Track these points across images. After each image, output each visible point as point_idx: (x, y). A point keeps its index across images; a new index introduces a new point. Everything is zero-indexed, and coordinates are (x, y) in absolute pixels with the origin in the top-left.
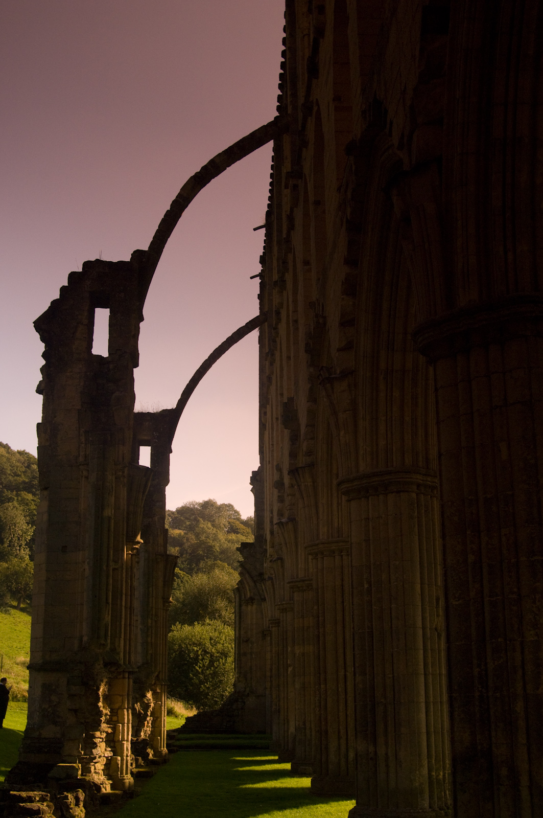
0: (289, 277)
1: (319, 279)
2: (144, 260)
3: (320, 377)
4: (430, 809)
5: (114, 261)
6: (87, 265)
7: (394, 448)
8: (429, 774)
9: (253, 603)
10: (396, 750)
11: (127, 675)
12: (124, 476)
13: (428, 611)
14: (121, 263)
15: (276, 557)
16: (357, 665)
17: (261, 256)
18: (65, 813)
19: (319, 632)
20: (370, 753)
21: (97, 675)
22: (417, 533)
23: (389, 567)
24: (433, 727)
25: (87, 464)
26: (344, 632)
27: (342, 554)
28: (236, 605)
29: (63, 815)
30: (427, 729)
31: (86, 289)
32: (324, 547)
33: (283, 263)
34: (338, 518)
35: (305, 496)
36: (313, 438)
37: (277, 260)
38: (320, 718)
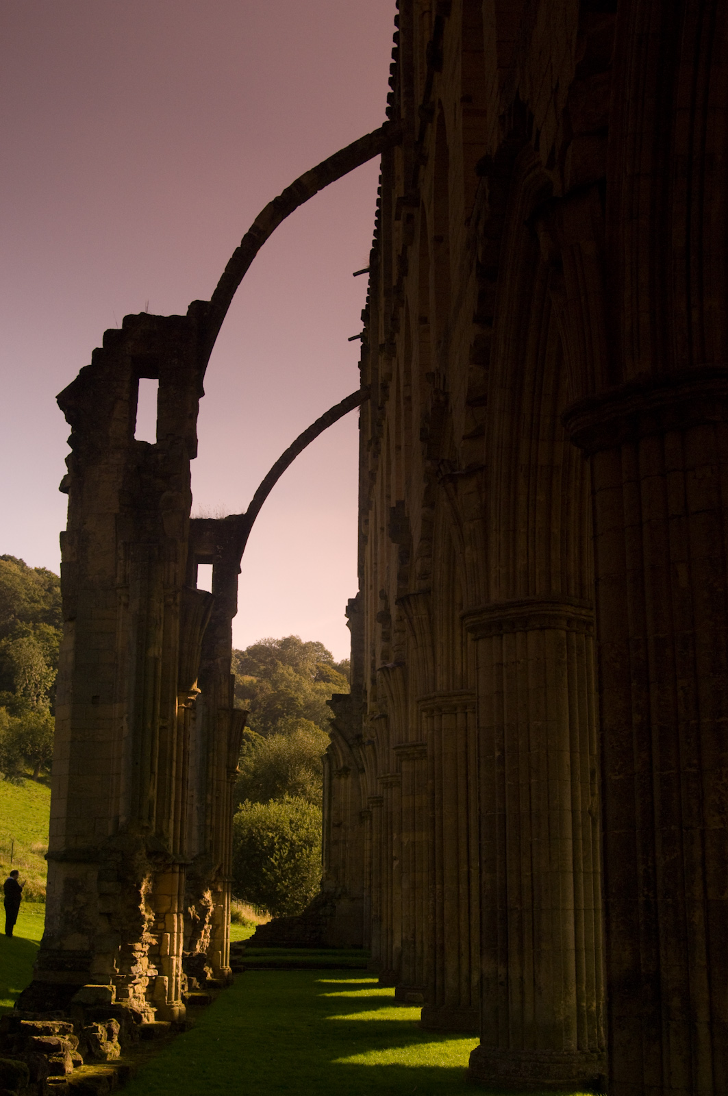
0: (399, 339)
1: (439, 342)
2: (205, 314)
3: (440, 474)
4: (579, 1052)
5: (165, 316)
6: (128, 320)
7: (537, 570)
8: (579, 1005)
9: (347, 775)
10: (534, 972)
11: (177, 869)
12: (176, 604)
13: (579, 788)
14: (175, 318)
15: (379, 714)
16: (484, 859)
17: (363, 310)
18: (93, 1049)
19: (434, 814)
20: (500, 976)
21: (138, 868)
22: (567, 684)
23: (529, 729)
24: (584, 943)
25: (127, 587)
26: (468, 815)
27: (467, 711)
28: (326, 777)
29: (92, 1052)
30: (576, 945)
31: (127, 353)
32: (443, 702)
33: (393, 320)
34: (462, 663)
35: (418, 632)
36: (429, 556)
37: (385, 315)
38: (435, 929)
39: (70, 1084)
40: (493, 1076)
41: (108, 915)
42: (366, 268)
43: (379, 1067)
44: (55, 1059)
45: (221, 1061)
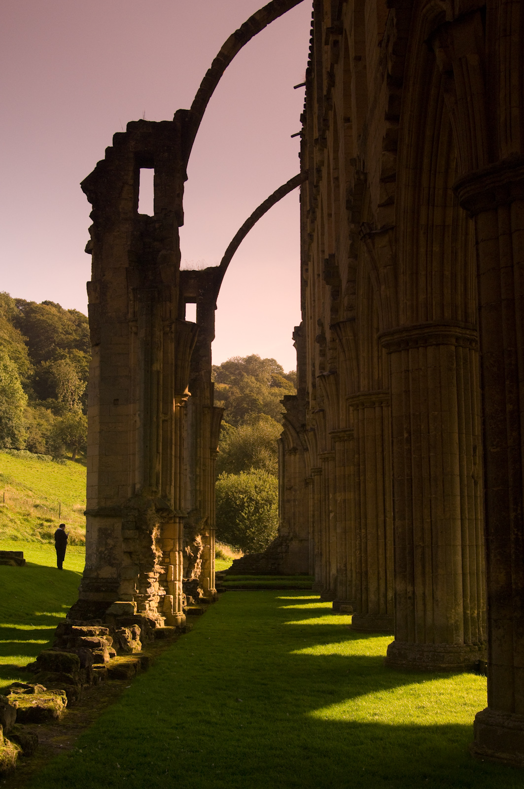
0: (329, 135)
1: (360, 136)
2: (187, 119)
3: (361, 233)
4: (465, 645)
5: (157, 122)
6: (131, 125)
7: (434, 302)
8: (465, 613)
9: (296, 453)
10: (433, 590)
11: (177, 520)
12: (172, 332)
13: (465, 459)
14: (165, 123)
15: (318, 409)
16: (396, 510)
17: (301, 114)
18: (123, 645)
19: (360, 479)
20: (409, 592)
21: (150, 520)
22: (456, 384)
23: (428, 418)
24: (468, 569)
25: (136, 321)
26: (384, 478)
28: (280, 454)
29: (122, 647)
30: (462, 571)
31: (131, 150)
32: (365, 399)
33: (324, 120)
34: (379, 371)
35: (346, 349)
36: (354, 294)
37: (318, 117)
38: (361, 561)
39: (107, 669)
40: (404, 662)
42: (304, 82)
43: (323, 657)
44: (97, 652)
45: (212, 653)
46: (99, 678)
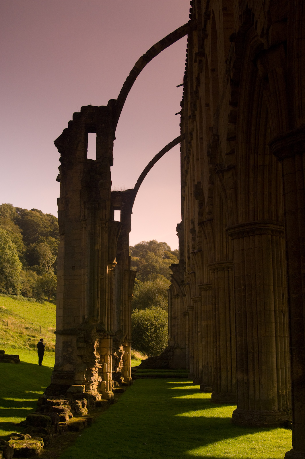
0: (197, 113)
1: (215, 114)
2: (115, 105)
3: (216, 170)
4: (278, 411)
5: (98, 106)
6: (83, 108)
7: (258, 210)
8: (278, 392)
9: (178, 297)
10: (259, 378)
11: (109, 337)
12: (106, 227)
13: (277, 301)
14: (102, 107)
15: (191, 271)
16: (237, 331)
17: (181, 102)
18: (77, 411)
19: (216, 313)
20: (245, 380)
21: (93, 337)
22: (271, 258)
23: (256, 277)
24: (280, 366)
25: (86, 221)
26: (230, 312)
27: (229, 269)
28: (169, 298)
29: (76, 412)
30: (277, 366)
31: (83, 122)
32: (219, 266)
33: (194, 105)
34: (226, 250)
35: (207, 237)
36: (212, 205)
37: (191, 104)
38: (217, 361)
39: (68, 425)
40: (243, 421)
41: (81, 357)
42: (182, 83)
43: (195, 418)
44: (61, 415)
45: (129, 415)
46: (62, 430)
